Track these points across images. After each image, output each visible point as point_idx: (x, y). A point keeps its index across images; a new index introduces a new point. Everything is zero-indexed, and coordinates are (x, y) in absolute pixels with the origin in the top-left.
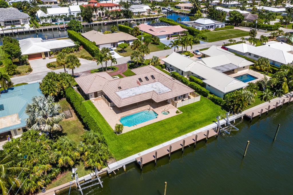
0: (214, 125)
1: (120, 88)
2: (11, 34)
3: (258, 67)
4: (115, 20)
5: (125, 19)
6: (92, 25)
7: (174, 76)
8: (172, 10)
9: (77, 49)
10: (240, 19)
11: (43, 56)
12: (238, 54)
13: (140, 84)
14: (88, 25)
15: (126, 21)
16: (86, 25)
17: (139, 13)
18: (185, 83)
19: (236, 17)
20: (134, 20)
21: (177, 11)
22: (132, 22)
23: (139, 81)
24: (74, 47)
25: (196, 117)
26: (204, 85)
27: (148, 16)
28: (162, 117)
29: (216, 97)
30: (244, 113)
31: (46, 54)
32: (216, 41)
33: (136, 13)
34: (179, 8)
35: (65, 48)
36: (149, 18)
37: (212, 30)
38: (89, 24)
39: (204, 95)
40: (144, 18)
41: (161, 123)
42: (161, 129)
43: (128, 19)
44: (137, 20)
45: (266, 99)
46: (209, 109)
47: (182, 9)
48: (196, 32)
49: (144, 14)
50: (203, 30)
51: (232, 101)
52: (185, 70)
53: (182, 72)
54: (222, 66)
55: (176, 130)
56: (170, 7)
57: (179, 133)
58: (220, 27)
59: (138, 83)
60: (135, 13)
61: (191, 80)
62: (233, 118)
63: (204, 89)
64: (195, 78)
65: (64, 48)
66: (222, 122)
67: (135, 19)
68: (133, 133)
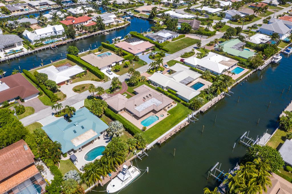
0: (187, 119)
1: (136, 105)
3: (204, 77)
4: (93, 34)
5: (100, 32)
6: (76, 40)
7: (158, 90)
8: (133, 15)
10: (189, 29)
11: (66, 83)
12: (193, 68)
13: (145, 101)
14: (72, 41)
15: (101, 33)
17: (109, 24)
18: (166, 95)
19: (186, 28)
20: (107, 32)
21: (137, 15)
22: (106, 33)
23: (144, 99)
24: (84, 72)
25: (178, 116)
26: (177, 95)
27: (117, 25)
28: (161, 119)
29: (185, 103)
30: (199, 110)
31: (68, 81)
32: (176, 52)
34: (138, 12)
35: (78, 74)
36: (118, 27)
37: (170, 40)
38: (73, 40)
39: (179, 101)
40: (114, 28)
41: (162, 122)
42: (163, 125)
43: (102, 31)
44: (109, 31)
45: (210, 100)
46: (183, 110)
47: (141, 13)
49: (113, 23)
50: (165, 42)
53: (163, 87)
54: (185, 80)
55: (170, 125)
56: (130, 12)
57: (172, 126)
58: (176, 37)
59: (144, 100)
60: (106, 24)
61: (169, 91)
62: (195, 113)
63: (178, 99)
64: (171, 90)
66: (190, 116)
67: (108, 30)
68: (151, 130)
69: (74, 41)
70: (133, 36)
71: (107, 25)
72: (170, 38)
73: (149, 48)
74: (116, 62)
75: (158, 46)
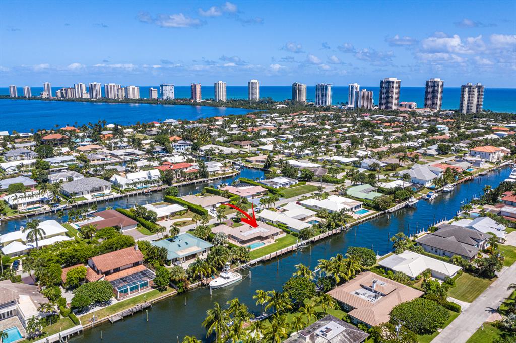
0: (296, 245)
1: (241, 231)
2: (102, 201)
3: (320, 215)
4: (193, 181)
5: (202, 180)
7: (267, 223)
8: (244, 165)
9: (186, 210)
10: (310, 176)
11: (165, 218)
12: (308, 207)
13: (251, 229)
15: (204, 181)
17: (214, 172)
18: (276, 227)
19: (307, 174)
20: (211, 180)
21: (249, 165)
22: (209, 181)
24: (185, 210)
25: (285, 243)
26: (287, 227)
27: (224, 174)
28: (267, 244)
29: (295, 233)
30: (310, 239)
31: (167, 217)
32: (292, 197)
34: (251, 162)
35: (179, 211)
36: (224, 176)
37: (287, 187)
38: (169, 187)
39: (288, 232)
40: (220, 177)
41: (269, 246)
42: (269, 248)
43: (205, 180)
44: (213, 180)
45: (323, 232)
46: (291, 238)
47: (253, 163)
48: (274, 191)
49: (218, 172)
50: (280, 188)
51: (303, 233)
52: (274, 220)
53: (272, 221)
54: (297, 216)
55: (277, 248)
56: (241, 162)
58: (294, 184)
60: (209, 172)
61: (279, 225)
62: (305, 242)
63: (287, 229)
64: (281, 224)
65: (177, 211)
66: (299, 244)
67: (212, 178)
68: (255, 251)
70: (242, 182)
71: (211, 173)
72: (287, 184)
73: (260, 193)
74: (221, 203)
75: (271, 191)
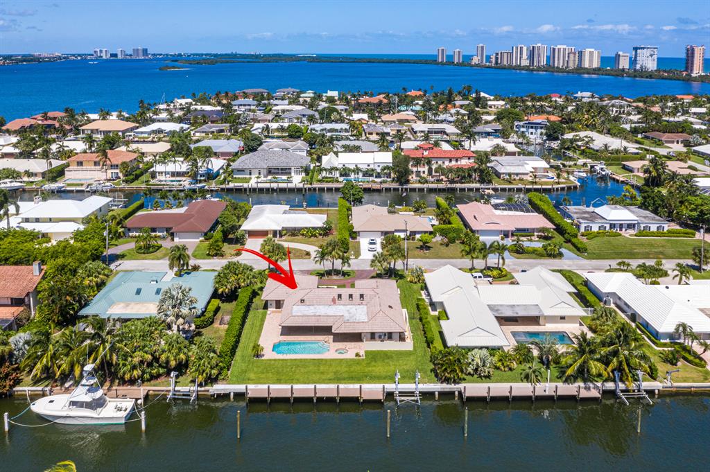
1: (303, 301)
4: (454, 186)
5: (478, 185)
6: (406, 189)
8: (608, 174)
11: (270, 236)
13: (335, 303)
14: (398, 189)
15: (478, 190)
16: (394, 189)
17: (510, 175)
20: (494, 189)
21: (620, 176)
22: (488, 190)
23: (336, 297)
24: (320, 229)
25: (378, 369)
27: (532, 183)
28: (330, 355)
30: (461, 386)
31: (275, 233)
33: (506, 174)
34: (630, 170)
35: (306, 228)
37: (628, 234)
38: (400, 187)
40: (520, 186)
42: (312, 368)
43: (482, 186)
46: (412, 364)
47: (636, 173)
48: (569, 234)
49: (525, 177)
58: (653, 229)
59: (334, 300)
60: (504, 173)
65: (302, 228)
66: (409, 387)
67: (499, 187)
69: (402, 189)
70: (530, 202)
71: (506, 177)
72: (630, 226)
73: (533, 230)
74: (408, 232)
75: (560, 230)
